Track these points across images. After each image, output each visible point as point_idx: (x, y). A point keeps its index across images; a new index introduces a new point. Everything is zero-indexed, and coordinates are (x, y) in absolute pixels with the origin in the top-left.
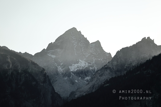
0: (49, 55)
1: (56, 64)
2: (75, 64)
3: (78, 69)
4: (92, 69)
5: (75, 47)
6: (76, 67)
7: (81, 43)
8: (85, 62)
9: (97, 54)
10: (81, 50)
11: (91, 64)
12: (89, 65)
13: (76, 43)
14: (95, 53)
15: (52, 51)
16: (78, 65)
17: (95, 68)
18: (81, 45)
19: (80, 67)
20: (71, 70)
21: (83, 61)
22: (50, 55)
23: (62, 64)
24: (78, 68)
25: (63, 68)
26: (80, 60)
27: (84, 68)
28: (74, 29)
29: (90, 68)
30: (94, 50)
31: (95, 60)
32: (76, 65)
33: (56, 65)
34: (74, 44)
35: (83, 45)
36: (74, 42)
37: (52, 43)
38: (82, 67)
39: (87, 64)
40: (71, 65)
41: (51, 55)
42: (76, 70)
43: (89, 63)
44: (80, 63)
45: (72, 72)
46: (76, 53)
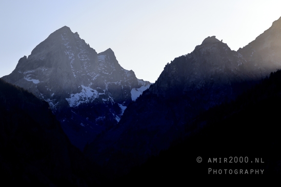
0: (26, 79)
1: (42, 95)
2: (75, 93)
3: (83, 102)
4: (105, 102)
5: (72, 62)
6: (78, 99)
7: (80, 55)
8: (92, 90)
9: (110, 73)
10: (83, 67)
11: (103, 92)
12: (100, 94)
13: (72, 54)
14: (106, 72)
15: (31, 72)
16: (80, 94)
17: (110, 99)
18: (82, 59)
19: (85, 98)
20: (71, 105)
21: (89, 87)
22: (28, 80)
23: (53, 94)
24: (82, 100)
25: (56, 102)
26: (83, 86)
27: (92, 99)
28: (66, 29)
29: (103, 100)
30: (104, 67)
31: (109, 84)
32: (77, 96)
33: (43, 97)
34: (70, 58)
35: (86, 58)
36: (68, 53)
37: (25, 57)
38: (89, 98)
39: (96, 92)
40: (69, 97)
41: (30, 79)
42: (78, 104)
43: (99, 91)
44: (83, 90)
45: (72, 108)
46: (75, 74)
